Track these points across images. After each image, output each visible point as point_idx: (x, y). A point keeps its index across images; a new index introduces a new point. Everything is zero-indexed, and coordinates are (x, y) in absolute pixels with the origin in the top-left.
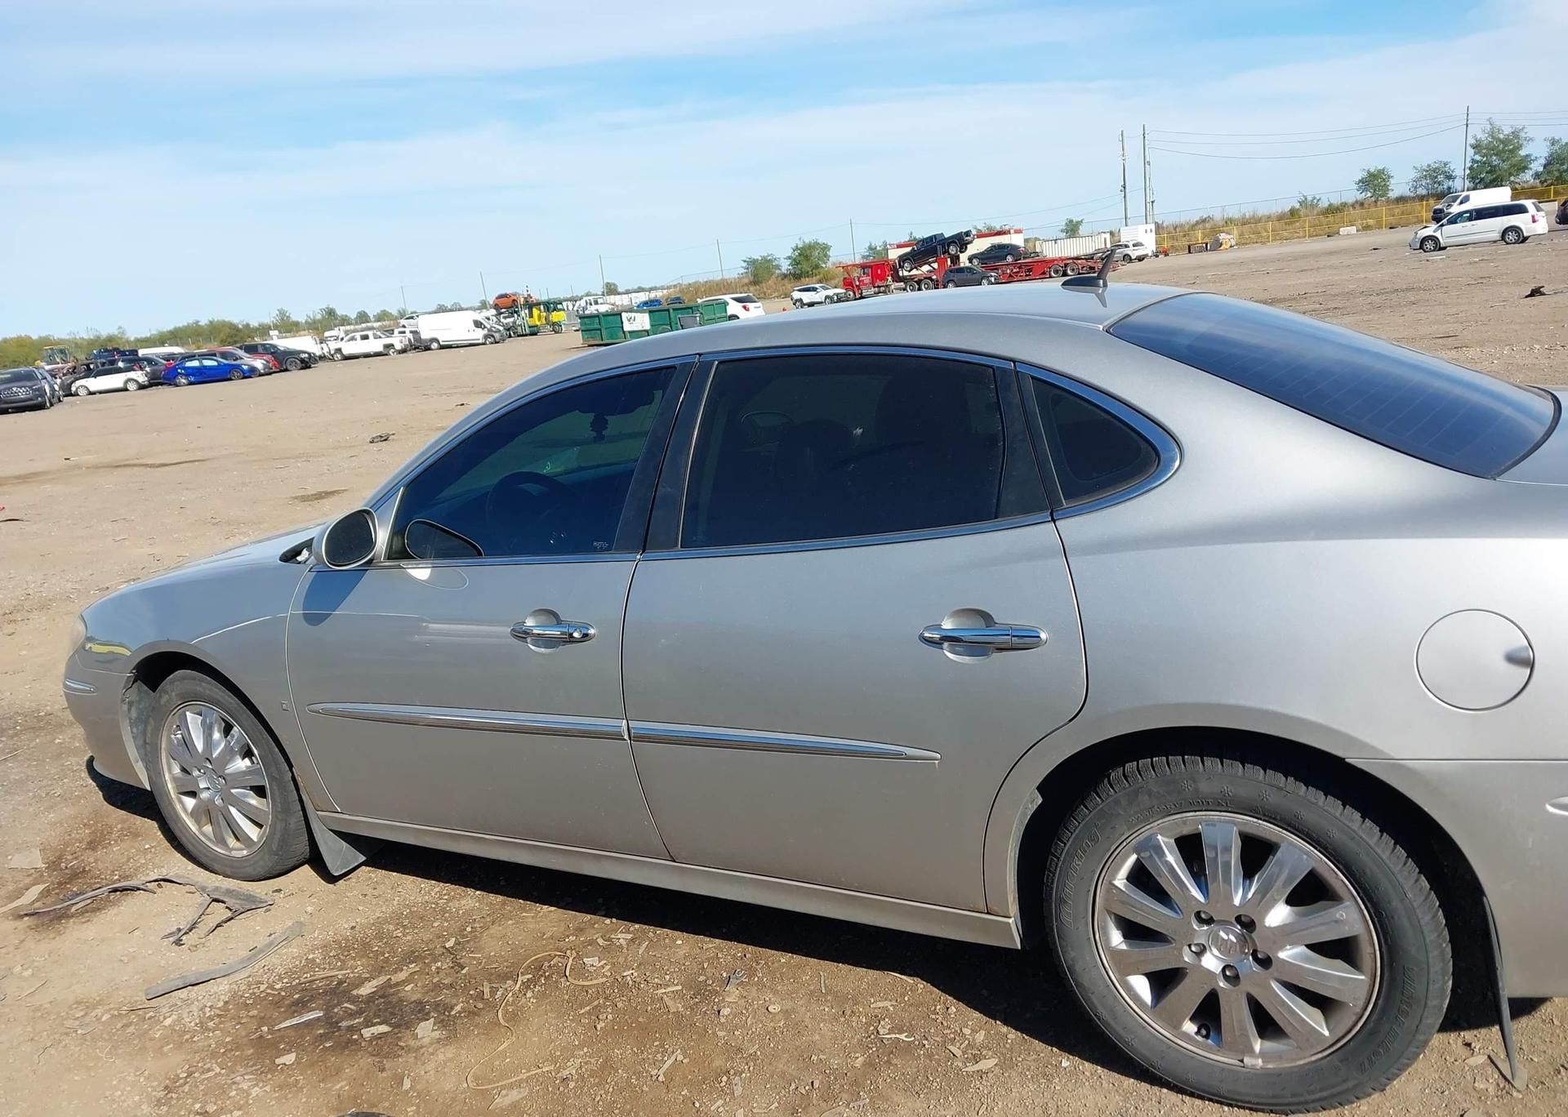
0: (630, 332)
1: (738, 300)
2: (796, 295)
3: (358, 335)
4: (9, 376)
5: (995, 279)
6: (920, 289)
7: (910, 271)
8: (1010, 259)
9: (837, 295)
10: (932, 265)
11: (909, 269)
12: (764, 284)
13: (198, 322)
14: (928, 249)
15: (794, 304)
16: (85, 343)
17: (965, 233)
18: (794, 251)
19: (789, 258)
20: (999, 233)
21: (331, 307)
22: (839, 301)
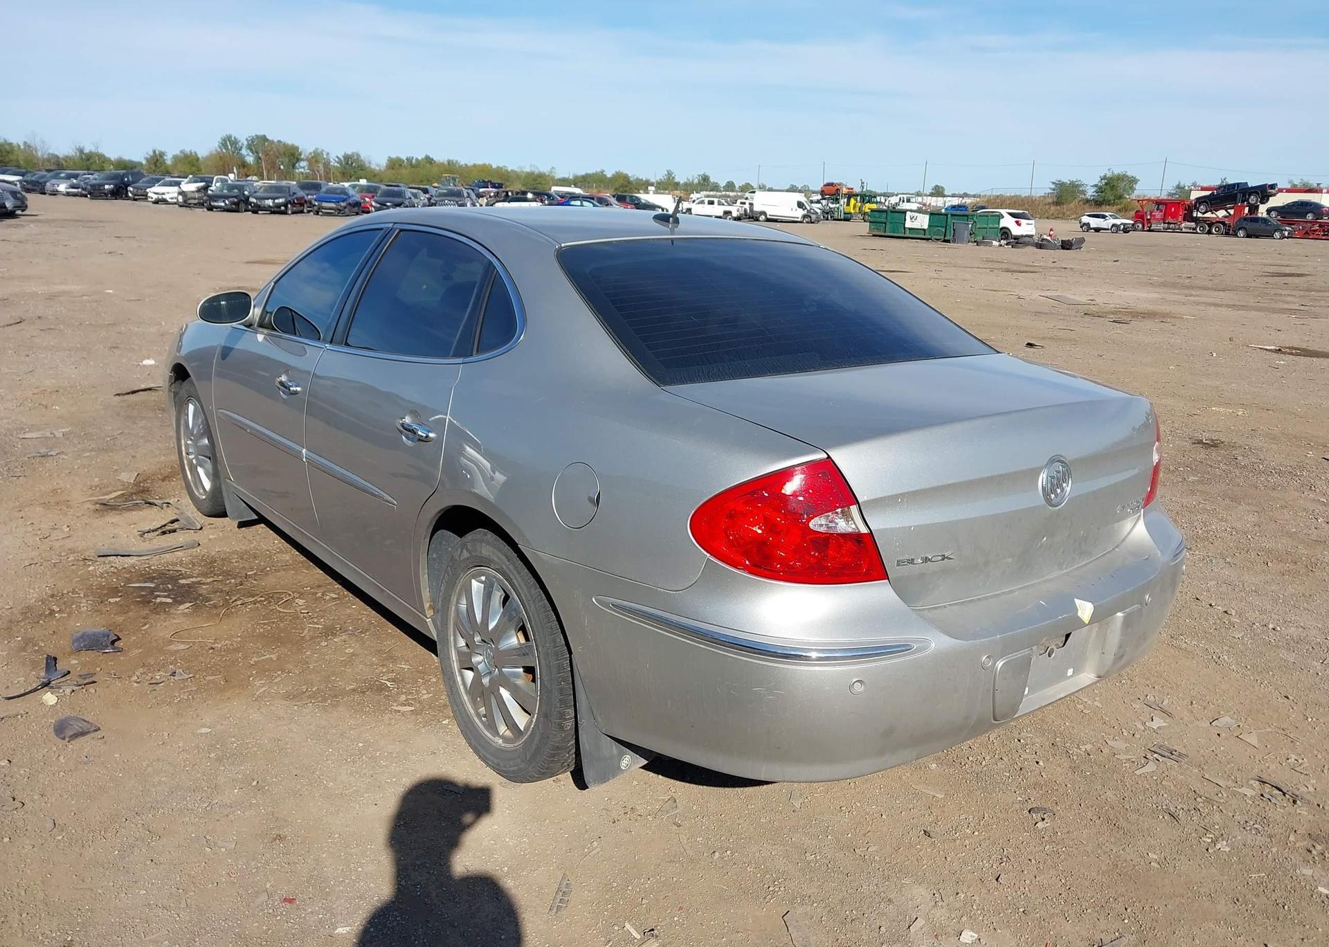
0: (910, 229)
1: (1012, 215)
2: (1085, 219)
3: (706, 200)
4: (445, 191)
5: (1289, 234)
6: (1209, 232)
7: (1204, 213)
8: (1310, 217)
9: (1124, 224)
10: (1229, 211)
11: (1203, 211)
12: (1065, 206)
13: (604, 171)
14: (1228, 195)
15: (1081, 227)
16: (523, 175)
17: (1270, 186)
18: (1102, 179)
19: (1096, 186)
20: (1311, 191)
21: (707, 174)
22: (1126, 231)
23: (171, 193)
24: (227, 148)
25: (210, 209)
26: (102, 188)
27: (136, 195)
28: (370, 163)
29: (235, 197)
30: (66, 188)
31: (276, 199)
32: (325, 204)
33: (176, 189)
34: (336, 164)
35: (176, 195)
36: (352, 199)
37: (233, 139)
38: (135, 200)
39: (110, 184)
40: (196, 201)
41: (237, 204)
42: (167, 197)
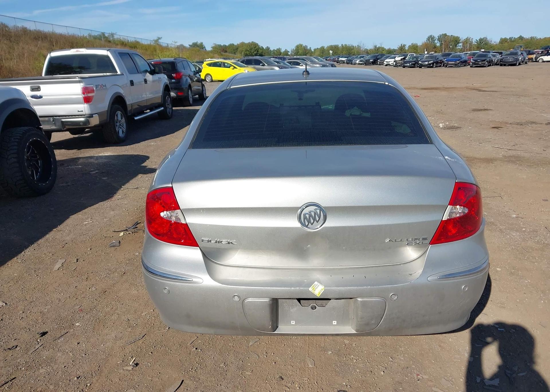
4: (509, 53)
23: (391, 61)
24: (429, 41)
25: (404, 67)
26: (369, 61)
27: (380, 63)
28: (491, 41)
29: (414, 62)
30: (359, 62)
31: (429, 61)
32: (450, 63)
33: (393, 60)
34: (475, 43)
35: (393, 62)
36: (462, 59)
37: (432, 36)
38: (380, 65)
39: (372, 59)
40: (400, 64)
41: (414, 64)
42: (390, 63)
